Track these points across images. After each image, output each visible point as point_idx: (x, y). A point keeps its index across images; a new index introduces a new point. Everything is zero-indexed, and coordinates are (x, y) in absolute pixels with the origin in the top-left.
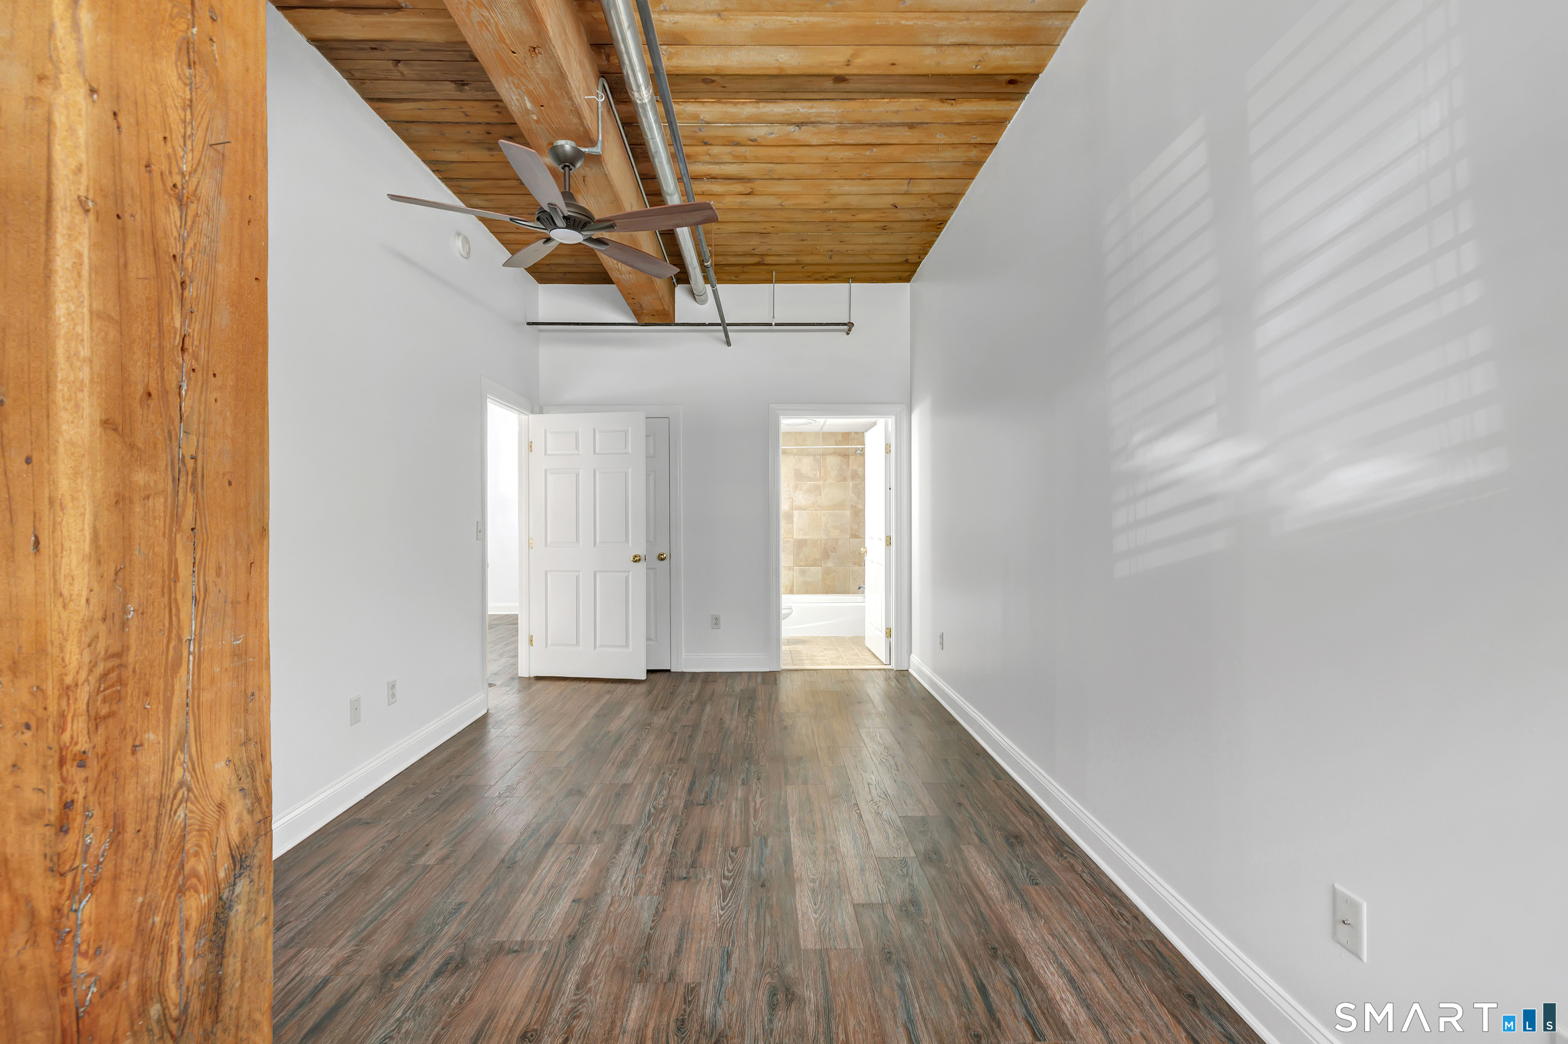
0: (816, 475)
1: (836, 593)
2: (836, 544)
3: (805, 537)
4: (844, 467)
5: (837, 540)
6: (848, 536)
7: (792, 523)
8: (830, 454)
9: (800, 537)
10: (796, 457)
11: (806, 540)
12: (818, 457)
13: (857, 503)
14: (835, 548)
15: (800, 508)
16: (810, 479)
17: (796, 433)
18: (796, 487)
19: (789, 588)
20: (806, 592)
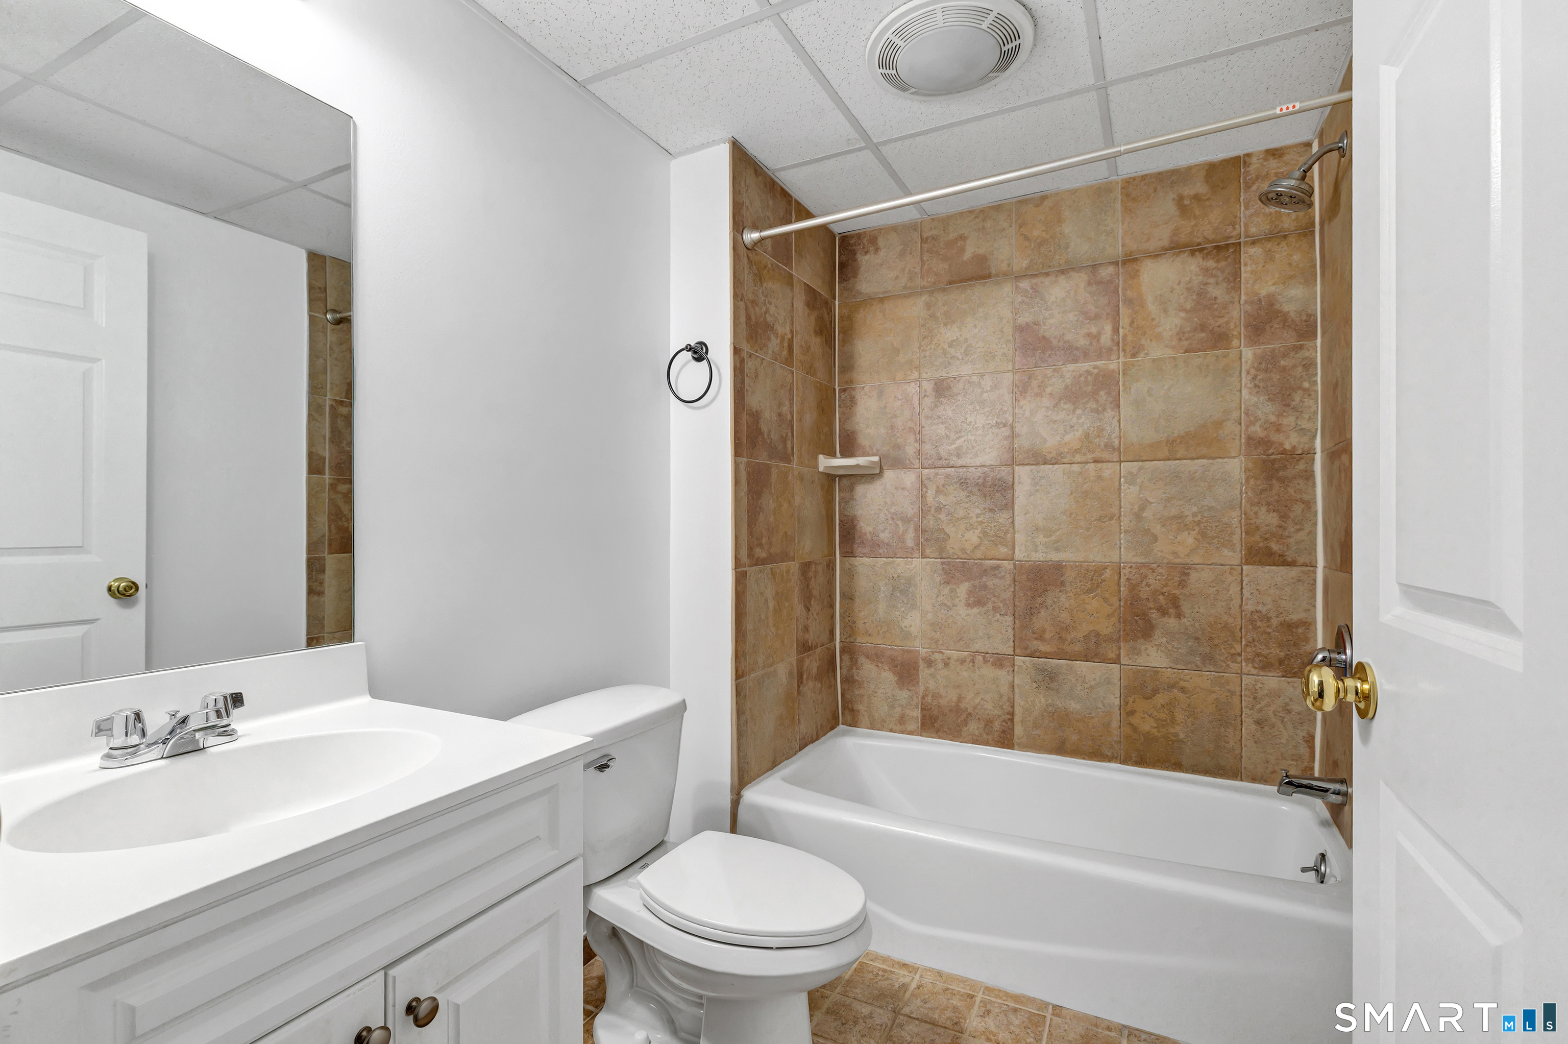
0: (1097, 337)
1: (1178, 766)
2: (1182, 584)
3: (1055, 557)
4: (1218, 292)
5: (1185, 571)
6: (1233, 556)
7: (1009, 506)
8: (1156, 255)
9: (1039, 556)
10: (1025, 284)
11: (1059, 567)
12: (1106, 272)
13: (1278, 428)
14: (1175, 602)
15: (1038, 458)
16: (1072, 353)
17: (1023, 202)
18: (1021, 389)
19: (997, 725)
20: (1061, 749)
